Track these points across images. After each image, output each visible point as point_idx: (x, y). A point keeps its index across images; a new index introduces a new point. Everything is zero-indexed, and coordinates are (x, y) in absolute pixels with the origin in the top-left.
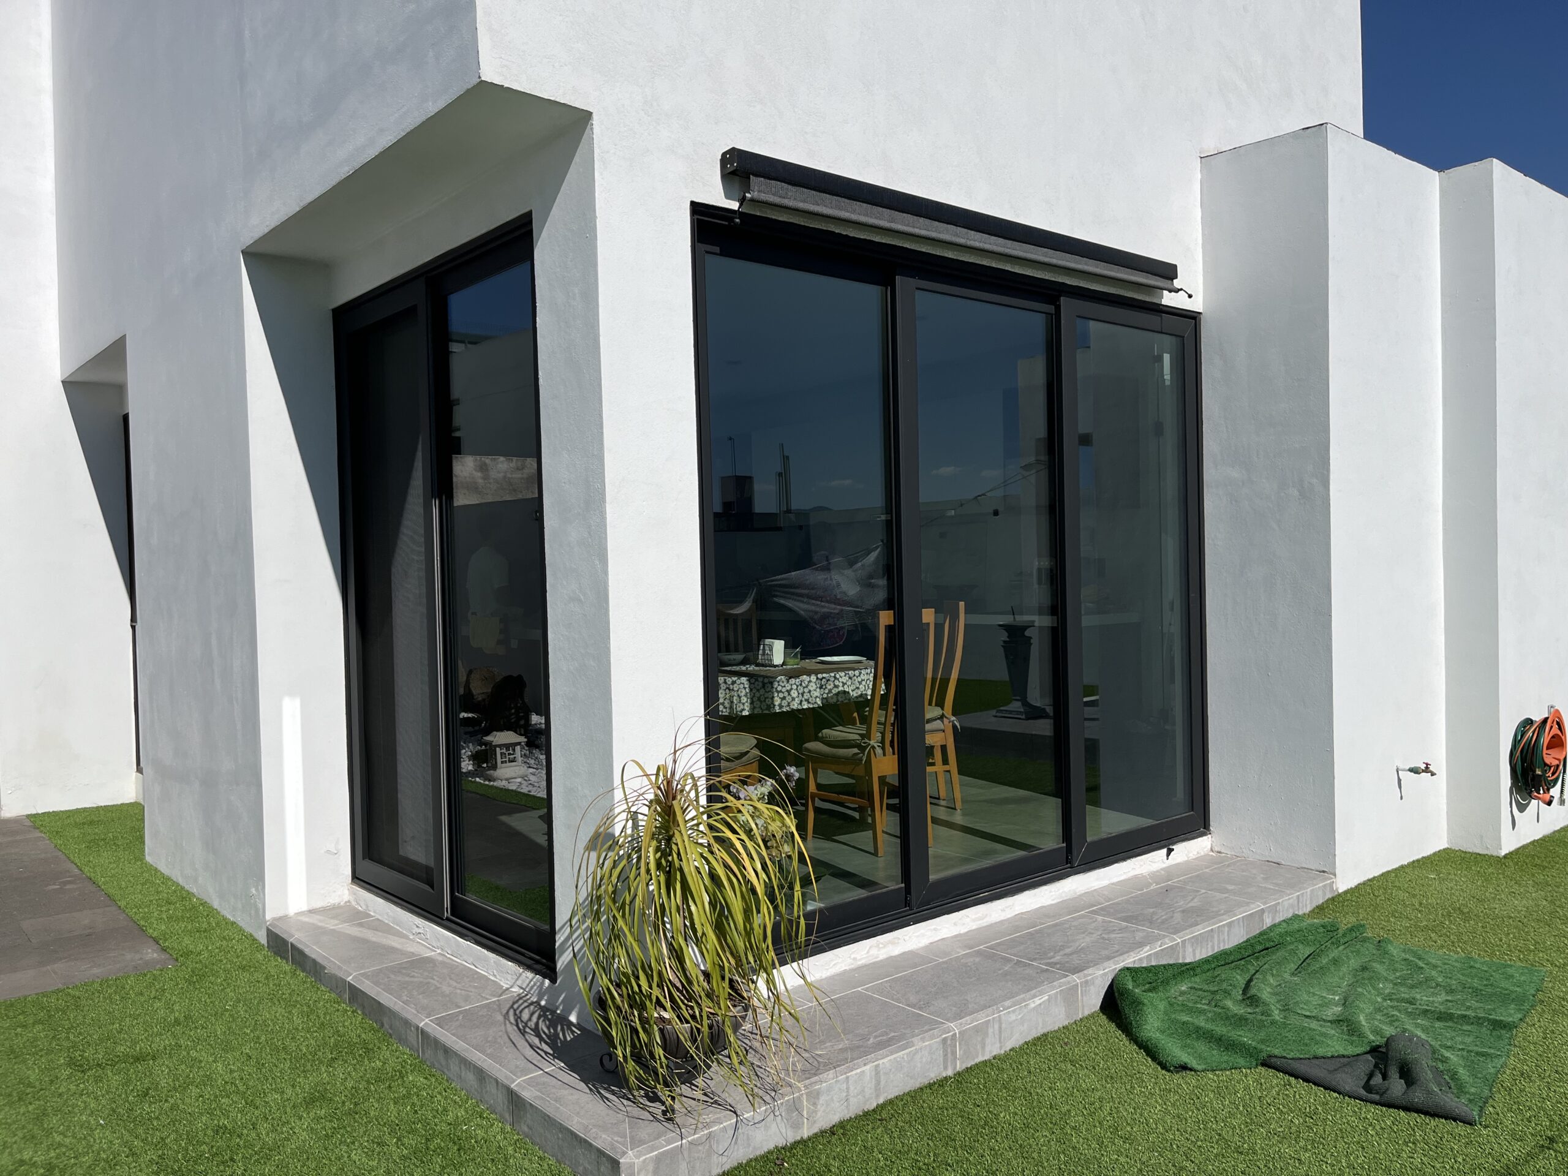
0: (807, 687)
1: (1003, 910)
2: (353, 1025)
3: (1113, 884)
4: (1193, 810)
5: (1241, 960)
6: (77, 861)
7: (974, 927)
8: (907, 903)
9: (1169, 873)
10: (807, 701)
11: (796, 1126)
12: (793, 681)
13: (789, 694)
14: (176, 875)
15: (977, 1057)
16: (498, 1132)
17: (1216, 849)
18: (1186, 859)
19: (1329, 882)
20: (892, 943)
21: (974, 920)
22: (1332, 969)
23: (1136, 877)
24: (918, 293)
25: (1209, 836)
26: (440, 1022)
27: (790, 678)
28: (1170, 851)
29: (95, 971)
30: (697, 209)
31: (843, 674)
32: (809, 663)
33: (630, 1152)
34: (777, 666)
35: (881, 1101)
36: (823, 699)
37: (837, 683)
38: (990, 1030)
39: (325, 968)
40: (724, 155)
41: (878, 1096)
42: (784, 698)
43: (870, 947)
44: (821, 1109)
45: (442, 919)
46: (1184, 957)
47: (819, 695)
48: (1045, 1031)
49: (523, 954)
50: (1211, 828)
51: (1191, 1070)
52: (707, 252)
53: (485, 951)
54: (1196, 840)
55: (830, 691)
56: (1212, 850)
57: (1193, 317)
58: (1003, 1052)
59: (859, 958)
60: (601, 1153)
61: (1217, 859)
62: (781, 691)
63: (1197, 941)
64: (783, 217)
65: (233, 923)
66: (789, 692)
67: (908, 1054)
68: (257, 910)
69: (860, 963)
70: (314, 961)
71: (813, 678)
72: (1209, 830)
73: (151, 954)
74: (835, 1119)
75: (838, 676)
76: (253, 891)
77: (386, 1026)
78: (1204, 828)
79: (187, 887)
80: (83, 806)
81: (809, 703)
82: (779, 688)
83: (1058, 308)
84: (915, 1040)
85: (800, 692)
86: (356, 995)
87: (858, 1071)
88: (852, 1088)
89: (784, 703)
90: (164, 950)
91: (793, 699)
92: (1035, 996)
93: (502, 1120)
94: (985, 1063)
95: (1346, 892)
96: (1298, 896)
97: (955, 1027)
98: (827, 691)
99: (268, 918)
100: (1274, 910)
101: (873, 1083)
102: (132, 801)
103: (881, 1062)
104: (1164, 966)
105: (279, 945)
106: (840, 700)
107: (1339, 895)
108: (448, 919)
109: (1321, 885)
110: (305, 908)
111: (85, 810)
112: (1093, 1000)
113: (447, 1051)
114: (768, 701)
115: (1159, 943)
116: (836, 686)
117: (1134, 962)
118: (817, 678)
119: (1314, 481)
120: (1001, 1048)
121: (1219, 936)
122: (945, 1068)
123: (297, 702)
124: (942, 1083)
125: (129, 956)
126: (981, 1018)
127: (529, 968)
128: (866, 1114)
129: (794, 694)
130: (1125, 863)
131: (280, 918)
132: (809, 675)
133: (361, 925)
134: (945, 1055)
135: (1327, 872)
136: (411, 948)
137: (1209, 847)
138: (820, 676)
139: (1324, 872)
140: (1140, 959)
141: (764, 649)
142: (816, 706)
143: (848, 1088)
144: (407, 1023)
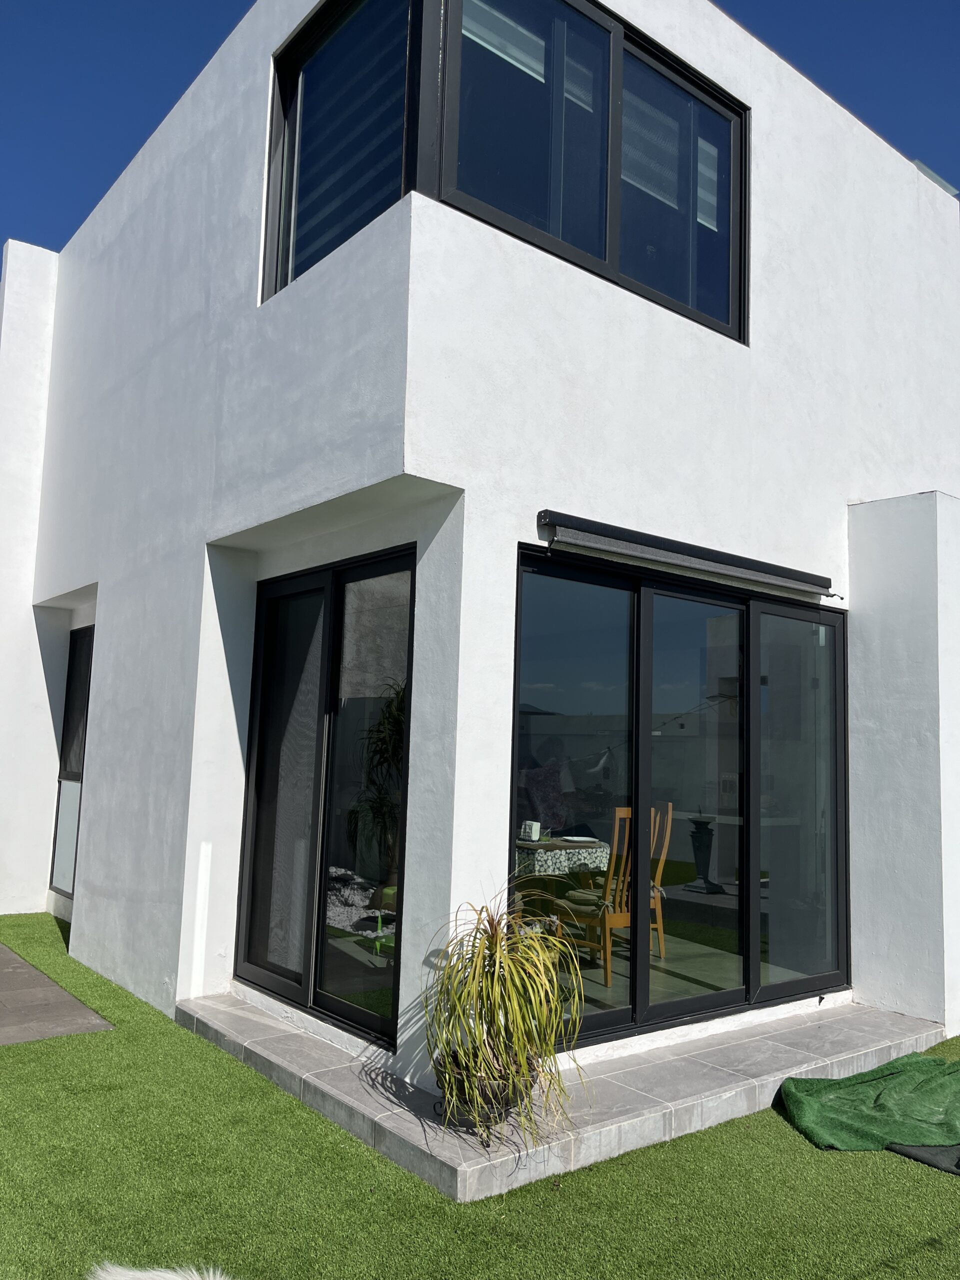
0: (558, 858)
1: (700, 1031)
2: (250, 1074)
3: (779, 1020)
4: (838, 970)
5: (873, 1080)
6: (18, 951)
7: (679, 1042)
8: (633, 1020)
9: (820, 1016)
10: (558, 868)
11: (567, 1160)
12: (549, 853)
13: (546, 863)
14: (96, 966)
15: (686, 1130)
16: (366, 1151)
17: (856, 1001)
18: (833, 1006)
19: (939, 1030)
20: (623, 1047)
21: (680, 1037)
22: (939, 1090)
23: (796, 1016)
24: (655, 597)
25: (851, 990)
26: (317, 1076)
27: (547, 851)
28: (821, 999)
29: (59, 1029)
30: (521, 546)
31: (584, 851)
32: (556, 841)
33: (464, 1164)
34: (533, 841)
35: (622, 1152)
36: (569, 868)
37: (580, 857)
38: (695, 1112)
39: (225, 1036)
40: (540, 513)
41: (619, 1148)
42: (542, 866)
43: (608, 1049)
44: (583, 1152)
45: (307, 1007)
46: (832, 1075)
47: (567, 865)
48: (733, 1117)
49: (370, 1034)
50: (852, 985)
51: (837, 1149)
53: (341, 1031)
54: (841, 992)
55: (575, 863)
56: (853, 1002)
57: (842, 613)
58: (703, 1129)
59: (600, 1055)
60: (443, 1164)
61: (857, 1009)
62: (540, 860)
63: (841, 1064)
64: (575, 551)
65: (146, 1003)
66: (546, 861)
67: (640, 1121)
68: (168, 994)
69: (600, 1059)
70: (216, 1031)
71: (563, 852)
72: (851, 986)
73: (96, 1020)
74: (592, 1160)
75: (581, 852)
76: (167, 980)
77: (275, 1078)
78: (847, 984)
79: (105, 976)
80: (9, 913)
81: (559, 870)
82: (539, 858)
83: (748, 607)
84: (645, 1112)
85: (554, 862)
86: (250, 1056)
87: (608, 1128)
88: (603, 1140)
89: (542, 869)
90: (104, 1018)
91: (549, 867)
92: (725, 1091)
93: (366, 1142)
94: (692, 1134)
95: (952, 1039)
96: (916, 1039)
97: (672, 1106)
98: (572, 863)
99: (177, 999)
100: (899, 1047)
101: (617, 1138)
102: (44, 911)
103: (622, 1124)
104: (818, 1080)
105: (185, 1018)
106: (581, 868)
107: (948, 1041)
108: (310, 1007)
109: (934, 1031)
110: (201, 995)
111: (11, 916)
112: (766, 1099)
113: (324, 1095)
114: (531, 867)
115: (814, 1062)
116: (580, 860)
117: (796, 1074)
118: (566, 853)
119: (928, 734)
120: (702, 1126)
121: (857, 1062)
122: (664, 1135)
123: (210, 846)
124: (662, 1145)
125: (79, 1021)
126: (689, 1102)
127: (373, 1043)
128: (612, 1160)
129: (550, 863)
130: (788, 1005)
131: (185, 1000)
132: (561, 850)
133: (243, 1009)
134: (665, 1125)
135: (939, 1023)
136: (283, 1027)
137: (851, 999)
138: (568, 851)
139: (936, 1022)
140: (801, 1073)
141: (525, 829)
142: (565, 873)
143: (600, 1139)
144: (292, 1076)
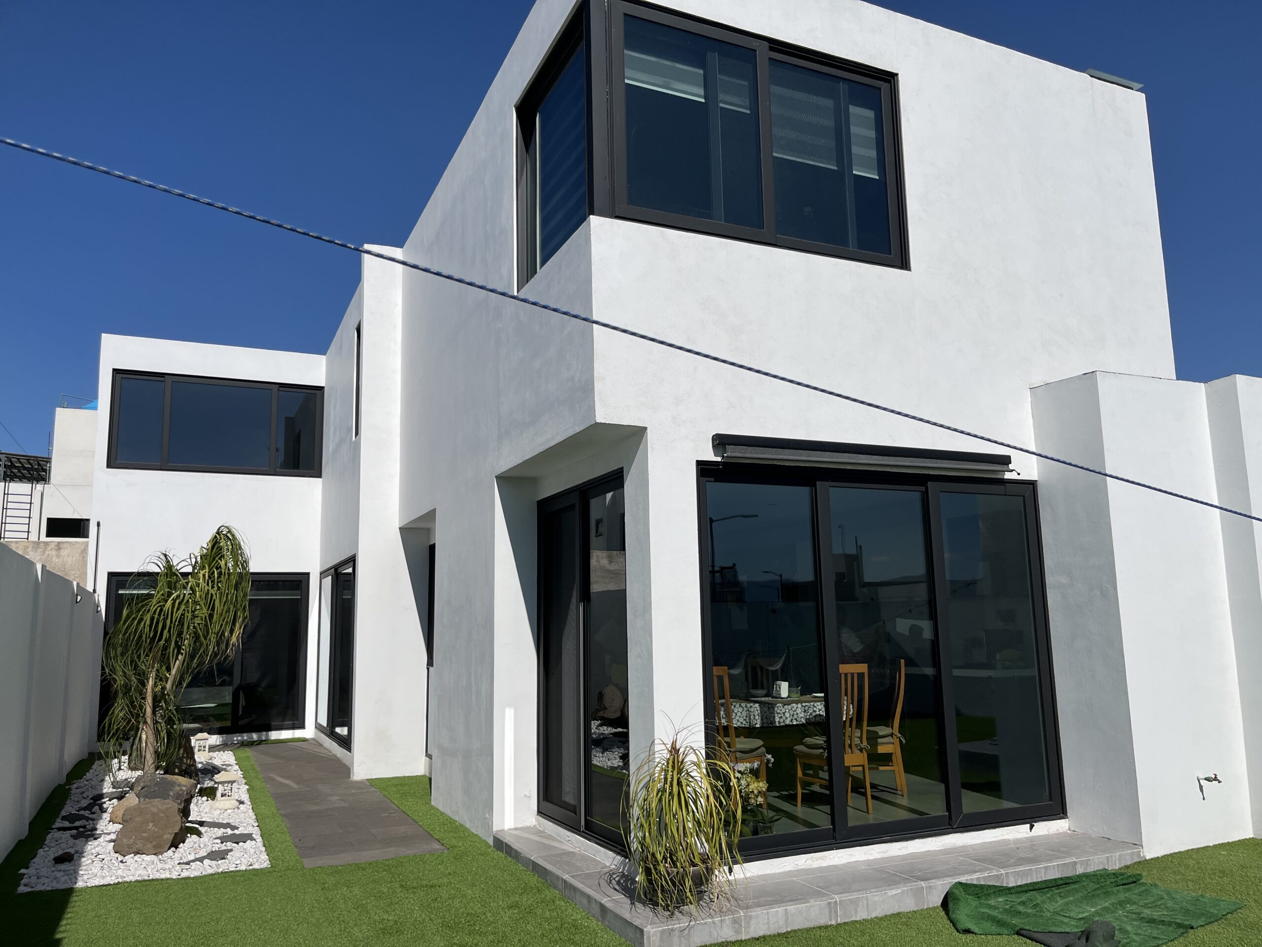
0: (795, 711)
1: (900, 849)
2: (534, 880)
3: (984, 843)
4: (1051, 800)
5: (1046, 888)
6: (395, 802)
7: (879, 857)
8: (834, 838)
9: (1031, 840)
10: (796, 719)
11: (738, 932)
12: (786, 707)
13: (784, 715)
14: (448, 812)
15: (852, 917)
16: (594, 924)
17: (1072, 829)
18: (1047, 833)
19: (1136, 850)
20: (822, 858)
21: (879, 853)
23: (1004, 840)
24: (831, 489)
25: (1067, 820)
26: (572, 877)
27: (785, 705)
28: (1032, 827)
29: (409, 851)
30: (699, 463)
31: (819, 704)
32: (804, 698)
33: (649, 926)
34: (784, 698)
35: (789, 930)
36: (806, 719)
37: (815, 709)
38: (860, 904)
39: (521, 854)
40: (713, 436)
41: (787, 927)
42: (781, 717)
43: (807, 859)
44: (752, 927)
45: (580, 831)
46: (1008, 883)
47: (803, 716)
48: (900, 911)
49: (617, 848)
50: (1068, 815)
51: (973, 933)
52: (707, 481)
53: (600, 847)
54: (1055, 821)
55: (811, 714)
56: (1069, 830)
57: (1032, 484)
58: (869, 918)
59: (799, 864)
60: (637, 927)
61: (1073, 834)
62: (779, 713)
63: (1017, 873)
64: (747, 461)
65: (476, 835)
66: (784, 713)
67: (806, 907)
68: (489, 826)
69: (800, 868)
70: (516, 851)
71: (799, 705)
72: (1066, 815)
73: (437, 846)
74: (761, 934)
75: (815, 705)
76: (487, 816)
77: (549, 881)
78: (1063, 814)
79: (453, 818)
80: (397, 776)
81: (797, 721)
82: (778, 711)
83: (927, 488)
84: (811, 900)
85: (792, 713)
86: (535, 867)
87: (775, 910)
88: (771, 919)
89: (781, 720)
90: (443, 845)
91: (787, 718)
92: (892, 889)
93: (598, 920)
94: (856, 921)
95: (1149, 859)
96: (1108, 858)
97: (837, 898)
98: (809, 714)
99: (494, 830)
101: (784, 918)
102: (422, 774)
103: (789, 908)
104: (989, 886)
105: (500, 844)
106: (817, 719)
107: (1146, 860)
108: (583, 832)
109: (1129, 852)
110: (513, 827)
111: (397, 778)
112: (937, 900)
113: (575, 889)
114: (772, 719)
115: (988, 872)
116: (815, 711)
117: (967, 880)
118: (802, 706)
119: (1108, 586)
120: (868, 915)
121: (1037, 874)
122: (831, 920)
123: (512, 711)
124: (826, 927)
125: (425, 847)
126: (855, 896)
127: (618, 854)
128: (779, 935)
129: (787, 715)
130: (994, 830)
131: (500, 831)
132: (797, 704)
133: (540, 836)
134: (830, 912)
135: (1138, 844)
136: (563, 847)
137: (1067, 827)
138: (804, 704)
139: (1136, 844)
140: (971, 879)
141: (776, 688)
142: (801, 723)
143: (768, 918)
144: (558, 877)
